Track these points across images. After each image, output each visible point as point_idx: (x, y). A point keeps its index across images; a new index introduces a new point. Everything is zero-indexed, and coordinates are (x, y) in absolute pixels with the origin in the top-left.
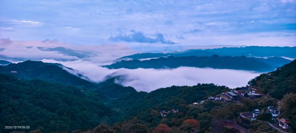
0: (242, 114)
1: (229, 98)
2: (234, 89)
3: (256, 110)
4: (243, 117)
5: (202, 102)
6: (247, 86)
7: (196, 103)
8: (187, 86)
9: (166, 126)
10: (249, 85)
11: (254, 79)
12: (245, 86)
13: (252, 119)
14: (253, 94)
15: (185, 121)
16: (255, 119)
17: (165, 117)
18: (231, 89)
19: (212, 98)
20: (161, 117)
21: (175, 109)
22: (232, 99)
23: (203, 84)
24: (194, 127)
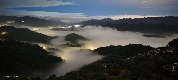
0: (165, 67)
1: (153, 54)
2: (157, 48)
3: (175, 64)
4: (166, 68)
5: (133, 57)
6: (167, 46)
7: (128, 58)
8: (121, 46)
9: (108, 74)
10: (168, 45)
11: (172, 41)
12: (165, 46)
13: (172, 70)
14: (171, 52)
15: (121, 71)
16: (174, 70)
17: (106, 68)
18: (155, 48)
19: (141, 54)
20: (103, 68)
21: (113, 62)
22: (156, 56)
23: (133, 44)
24: (128, 75)
